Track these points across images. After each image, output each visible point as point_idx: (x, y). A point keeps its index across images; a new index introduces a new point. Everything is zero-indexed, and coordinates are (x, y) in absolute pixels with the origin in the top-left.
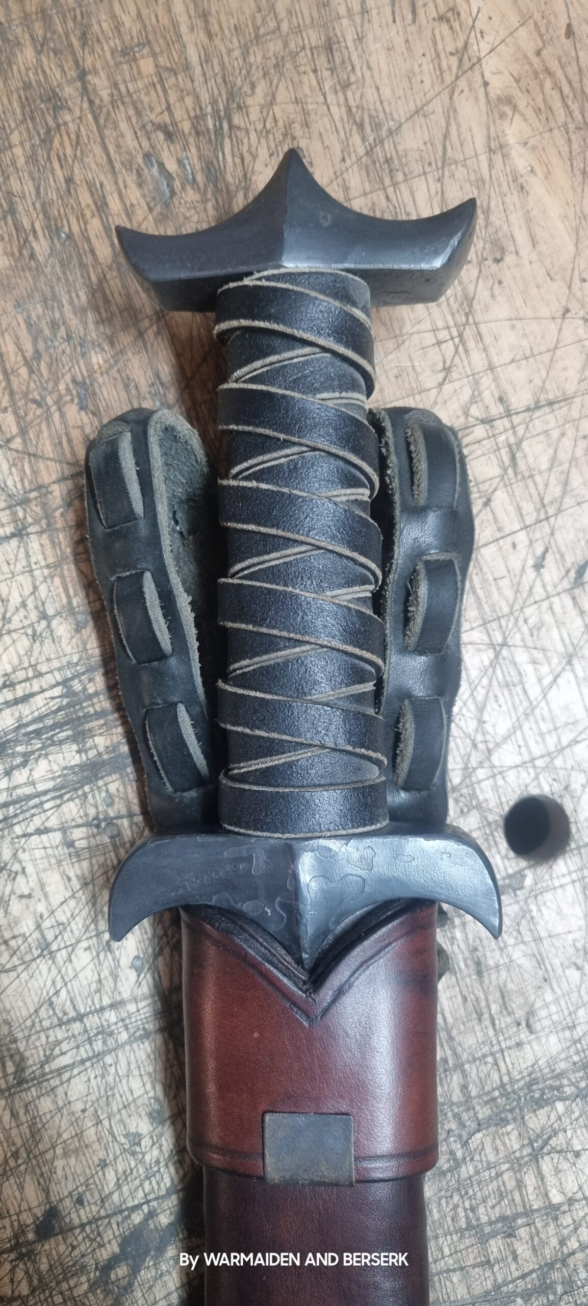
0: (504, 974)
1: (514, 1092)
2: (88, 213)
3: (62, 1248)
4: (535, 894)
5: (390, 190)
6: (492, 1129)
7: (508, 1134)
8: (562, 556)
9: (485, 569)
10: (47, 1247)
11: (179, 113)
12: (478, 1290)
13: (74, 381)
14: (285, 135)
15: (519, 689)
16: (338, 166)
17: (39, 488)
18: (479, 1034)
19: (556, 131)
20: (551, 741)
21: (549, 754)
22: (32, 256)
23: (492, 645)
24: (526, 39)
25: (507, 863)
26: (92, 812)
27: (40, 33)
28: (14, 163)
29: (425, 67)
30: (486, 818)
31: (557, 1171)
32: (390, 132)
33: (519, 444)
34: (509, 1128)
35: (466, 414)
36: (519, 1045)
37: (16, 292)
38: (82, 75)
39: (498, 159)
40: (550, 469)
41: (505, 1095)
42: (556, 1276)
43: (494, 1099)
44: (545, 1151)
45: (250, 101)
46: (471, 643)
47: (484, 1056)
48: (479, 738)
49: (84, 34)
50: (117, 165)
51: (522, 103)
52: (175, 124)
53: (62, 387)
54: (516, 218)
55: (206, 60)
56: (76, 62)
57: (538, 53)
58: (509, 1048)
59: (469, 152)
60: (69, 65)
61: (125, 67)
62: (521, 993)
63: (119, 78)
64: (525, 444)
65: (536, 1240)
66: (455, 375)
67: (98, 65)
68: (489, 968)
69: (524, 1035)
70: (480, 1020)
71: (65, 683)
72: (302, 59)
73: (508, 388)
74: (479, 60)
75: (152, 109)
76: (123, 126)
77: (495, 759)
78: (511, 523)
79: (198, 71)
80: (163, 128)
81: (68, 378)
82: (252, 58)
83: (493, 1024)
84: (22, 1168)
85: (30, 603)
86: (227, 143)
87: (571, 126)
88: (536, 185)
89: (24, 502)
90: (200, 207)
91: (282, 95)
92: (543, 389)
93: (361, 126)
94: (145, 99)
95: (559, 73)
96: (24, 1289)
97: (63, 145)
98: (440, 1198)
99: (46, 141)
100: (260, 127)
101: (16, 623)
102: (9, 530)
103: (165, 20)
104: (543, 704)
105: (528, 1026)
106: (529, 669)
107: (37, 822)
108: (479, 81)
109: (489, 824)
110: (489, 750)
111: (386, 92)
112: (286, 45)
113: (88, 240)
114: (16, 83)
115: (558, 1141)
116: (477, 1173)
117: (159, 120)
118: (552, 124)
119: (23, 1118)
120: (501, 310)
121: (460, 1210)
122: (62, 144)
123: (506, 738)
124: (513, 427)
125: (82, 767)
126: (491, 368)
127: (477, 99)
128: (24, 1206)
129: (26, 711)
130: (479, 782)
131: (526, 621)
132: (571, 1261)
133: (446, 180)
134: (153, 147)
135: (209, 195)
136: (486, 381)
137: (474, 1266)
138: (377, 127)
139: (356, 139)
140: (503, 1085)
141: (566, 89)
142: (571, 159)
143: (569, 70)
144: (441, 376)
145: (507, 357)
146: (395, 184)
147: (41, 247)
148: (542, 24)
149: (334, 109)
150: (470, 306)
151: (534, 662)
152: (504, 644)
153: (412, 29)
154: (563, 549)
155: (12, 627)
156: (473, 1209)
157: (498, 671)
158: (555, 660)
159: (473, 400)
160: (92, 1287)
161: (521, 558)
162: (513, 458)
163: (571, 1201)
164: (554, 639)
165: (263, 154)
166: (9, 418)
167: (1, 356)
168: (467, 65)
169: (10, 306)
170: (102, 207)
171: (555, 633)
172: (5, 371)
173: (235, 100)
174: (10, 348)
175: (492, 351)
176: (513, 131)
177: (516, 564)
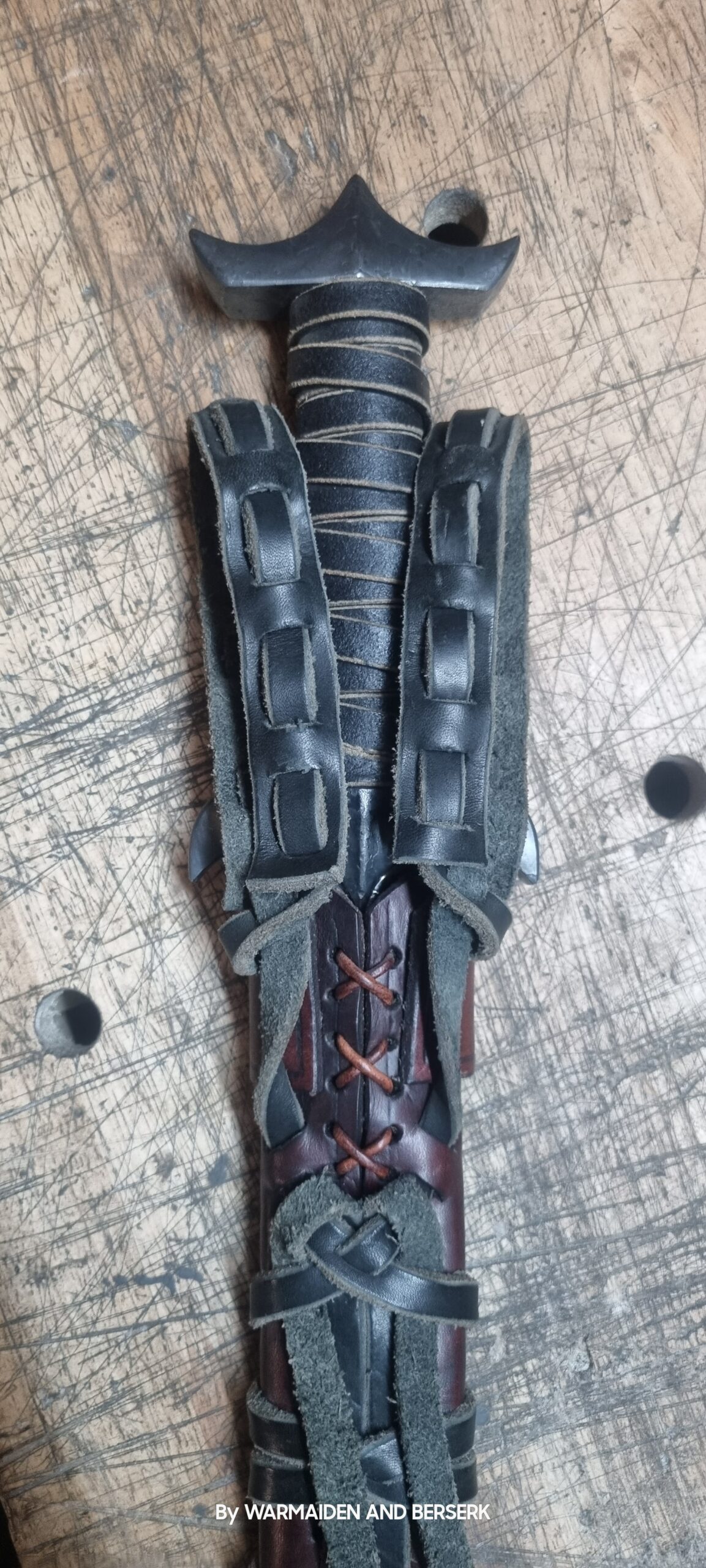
0: (648, 928)
1: (660, 1039)
2: (213, 195)
3: (234, 1192)
4: (676, 851)
5: (514, 156)
6: (640, 1075)
7: (655, 1079)
8: (697, 519)
9: (619, 534)
10: (219, 1191)
11: (299, 88)
12: (630, 1225)
13: (207, 364)
14: (406, 104)
15: (656, 652)
16: (461, 133)
18: (625, 986)
19: (681, 87)
20: (689, 702)
21: (687, 715)
22: (160, 241)
23: (628, 610)
25: (648, 822)
27: (156, 12)
28: (137, 146)
29: (546, 27)
30: (626, 779)
31: (704, 1113)
32: (513, 96)
33: (651, 408)
34: (656, 1073)
35: (597, 380)
36: (664, 995)
37: (146, 277)
38: (201, 53)
39: (623, 117)
40: (683, 432)
41: (652, 1042)
43: (641, 1047)
44: (692, 1094)
45: (370, 71)
46: (608, 609)
47: (631, 1006)
48: (618, 701)
49: (200, 10)
50: (240, 144)
51: (646, 57)
52: (295, 98)
53: (195, 370)
54: (642, 178)
55: (324, 31)
56: (194, 40)
58: (655, 998)
59: (593, 112)
60: (187, 43)
61: (244, 42)
62: (666, 946)
63: (237, 54)
64: (656, 409)
65: (685, 1178)
66: (584, 341)
67: (217, 43)
68: (633, 923)
69: (669, 985)
70: (625, 972)
72: (421, 24)
73: (639, 352)
74: (601, 15)
75: (271, 85)
76: (244, 103)
77: (634, 721)
78: (644, 488)
79: (316, 42)
80: (283, 103)
81: (201, 361)
82: (370, 27)
83: (639, 976)
84: (193, 1119)
86: (348, 115)
87: (697, 80)
88: (662, 143)
89: (164, 486)
90: (324, 182)
91: (402, 63)
92: (674, 352)
93: (482, 91)
94: (265, 75)
95: (683, 26)
96: (200, 1232)
97: (185, 126)
98: (591, 1140)
99: (169, 123)
100: (380, 97)
101: (162, 604)
102: (150, 514)
104: (680, 666)
105: (673, 977)
106: (665, 632)
108: (602, 37)
109: (630, 784)
110: (628, 713)
111: (507, 55)
112: (404, 11)
113: (215, 222)
114: (135, 65)
115: (704, 1085)
116: (627, 1116)
117: (278, 96)
118: (678, 79)
119: (191, 1073)
120: (629, 273)
121: (611, 1151)
122: (184, 124)
123: (644, 700)
124: (645, 392)
126: (621, 333)
127: (600, 57)
128: (197, 1155)
130: (619, 744)
131: (661, 585)
133: (571, 142)
134: (274, 123)
135: (333, 170)
136: (616, 346)
137: (626, 1203)
138: (498, 91)
139: (478, 105)
140: (649, 1034)
141: (691, 42)
142: (697, 114)
143: (693, 21)
144: (570, 343)
145: (637, 320)
146: (519, 149)
147: (168, 231)
149: (455, 75)
150: (598, 270)
151: (671, 625)
152: (641, 608)
154: (697, 512)
155: (158, 609)
156: (623, 1150)
157: (635, 634)
158: (691, 623)
159: (603, 366)
161: (656, 522)
162: (645, 423)
164: (690, 602)
165: (385, 124)
166: (146, 404)
167: (134, 343)
168: (588, 21)
169: (140, 292)
170: (226, 187)
171: (691, 594)
172: (139, 358)
173: (355, 71)
174: (143, 334)
175: (621, 315)
176: (637, 88)
177: (650, 529)
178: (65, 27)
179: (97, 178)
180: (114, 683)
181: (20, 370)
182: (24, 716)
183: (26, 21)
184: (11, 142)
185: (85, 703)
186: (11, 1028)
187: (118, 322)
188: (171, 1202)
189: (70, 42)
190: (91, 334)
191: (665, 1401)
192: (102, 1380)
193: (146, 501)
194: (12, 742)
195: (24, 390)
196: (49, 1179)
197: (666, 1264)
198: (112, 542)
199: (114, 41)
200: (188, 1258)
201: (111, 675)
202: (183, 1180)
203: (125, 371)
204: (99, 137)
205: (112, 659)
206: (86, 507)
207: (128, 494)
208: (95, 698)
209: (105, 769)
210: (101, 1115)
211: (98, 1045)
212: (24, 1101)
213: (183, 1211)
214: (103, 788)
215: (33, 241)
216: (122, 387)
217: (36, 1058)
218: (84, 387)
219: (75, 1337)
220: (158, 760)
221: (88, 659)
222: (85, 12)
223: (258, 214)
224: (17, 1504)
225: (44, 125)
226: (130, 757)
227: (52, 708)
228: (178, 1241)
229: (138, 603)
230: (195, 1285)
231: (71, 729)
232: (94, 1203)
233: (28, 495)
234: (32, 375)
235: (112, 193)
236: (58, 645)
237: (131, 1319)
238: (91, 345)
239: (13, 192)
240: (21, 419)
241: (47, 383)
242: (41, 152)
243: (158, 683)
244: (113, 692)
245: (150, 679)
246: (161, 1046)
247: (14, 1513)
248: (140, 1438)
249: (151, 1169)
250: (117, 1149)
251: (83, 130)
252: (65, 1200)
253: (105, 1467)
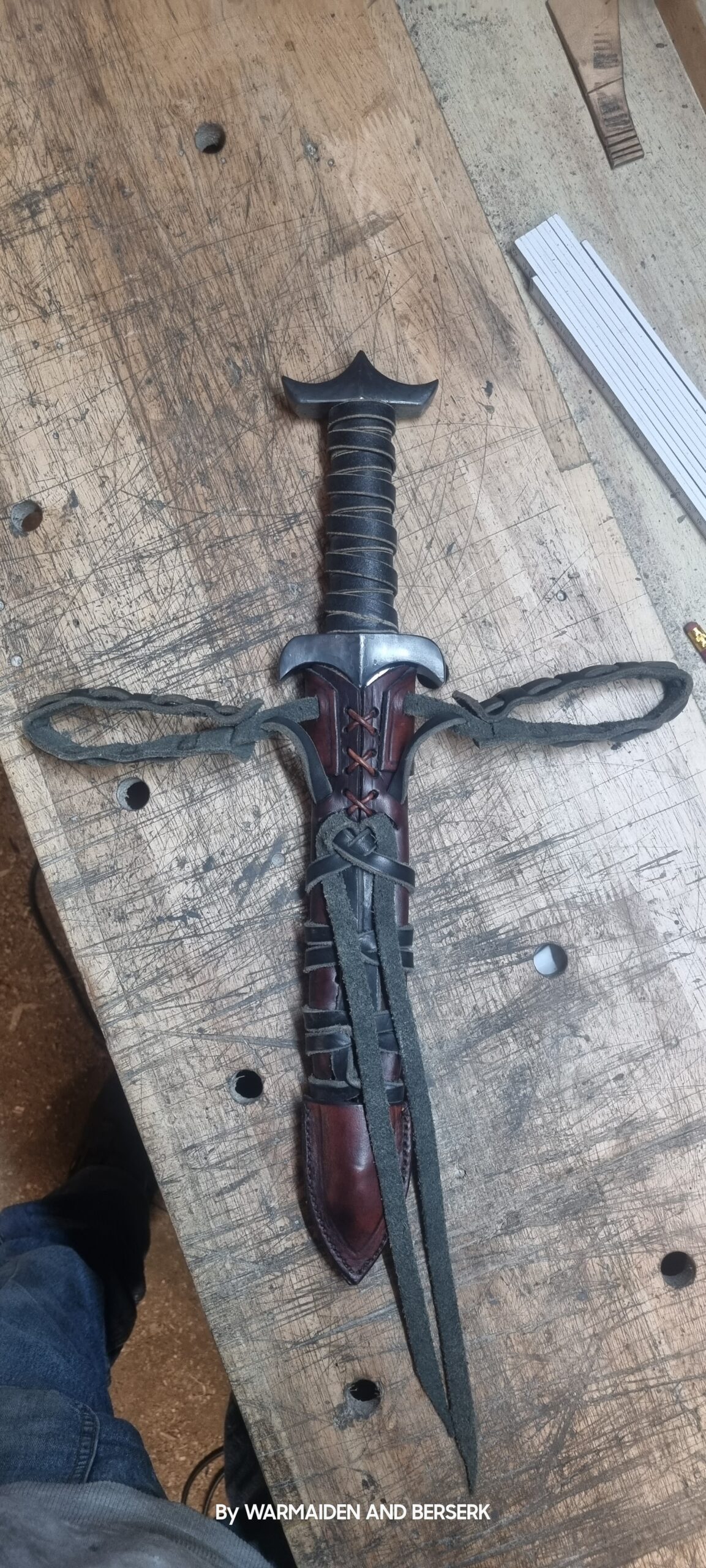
3: (216, 875)
8: (440, 541)
10: (208, 875)
11: (242, 337)
14: (294, 344)
17: (184, 525)
19: (430, 331)
20: (438, 631)
22: (174, 413)
23: (407, 586)
24: (414, 284)
26: (218, 676)
27: (171, 302)
28: (163, 367)
29: (363, 304)
31: (448, 832)
32: (347, 338)
33: (417, 488)
36: (427, 774)
38: (193, 322)
39: (401, 347)
40: (433, 499)
41: (422, 797)
42: (449, 879)
45: (276, 328)
49: (193, 301)
50: (213, 365)
51: (412, 317)
52: (240, 342)
55: (253, 309)
56: (190, 315)
57: (420, 291)
59: (387, 345)
60: (186, 317)
61: (214, 316)
63: (211, 321)
67: (201, 316)
69: (429, 769)
71: (202, 616)
72: (301, 305)
73: (410, 461)
74: (390, 297)
75: (228, 336)
76: (215, 345)
78: (414, 527)
79: (250, 315)
80: (234, 345)
82: (276, 306)
85: (183, 580)
86: (266, 350)
87: (438, 328)
88: (421, 359)
89: (178, 532)
90: (254, 382)
91: (292, 324)
92: (428, 460)
93: (332, 336)
94: (225, 331)
95: (431, 301)
96: (199, 894)
97: (186, 357)
99: (178, 355)
100: (282, 340)
101: (177, 589)
102: (171, 546)
103: (232, 291)
106: (426, 596)
107: (193, 682)
108: (390, 308)
111: (344, 318)
112: (293, 298)
114: (161, 328)
115: (448, 817)
117: (232, 341)
118: (428, 328)
125: (213, 655)
127: (389, 318)
129: (184, 630)
131: (423, 574)
132: (456, 872)
134: (230, 355)
138: (340, 336)
139: (330, 343)
141: (435, 308)
143: (436, 298)
145: (409, 445)
147: (178, 408)
148: (421, 276)
149: (318, 329)
152: (413, 585)
153: (355, 284)
158: (438, 592)
160: (231, 893)
161: (420, 543)
162: (414, 495)
163: (455, 845)
164: (437, 582)
165: (284, 354)
166: (168, 492)
167: (162, 463)
168: (384, 300)
169: (165, 438)
170: (207, 386)
171: (438, 579)
172: (165, 470)
173: (269, 328)
174: (167, 459)
175: (402, 444)
176: (408, 332)
177: (418, 547)
178: (126, 310)
179: (143, 383)
180: (154, 628)
181: (107, 477)
182: (110, 645)
183: (107, 307)
184: (101, 367)
185: (140, 638)
186: (105, 797)
187: (154, 453)
188: (185, 880)
189: (129, 318)
190: (141, 459)
191: (430, 973)
192: (152, 968)
193: (169, 539)
194: (104, 658)
195: (109, 487)
196: (125, 870)
197: (431, 906)
198: (153, 560)
199: (151, 317)
200: (193, 907)
201: (152, 624)
202: (191, 869)
203: (158, 476)
204: (144, 363)
205: (153, 616)
206: (139, 543)
207: (160, 536)
208: (145, 636)
209: (150, 670)
210: (150, 838)
211: (148, 805)
212: (112, 832)
213: (191, 885)
214: (149, 679)
215: (112, 415)
216: (157, 484)
217: (118, 811)
218: (138, 485)
219: (138, 947)
220: (176, 665)
221: (141, 617)
222: (136, 303)
223: (222, 399)
224: (110, 1030)
225: (117, 358)
226: (163, 664)
227: (124, 641)
228: (189, 899)
229: (166, 589)
230: (197, 920)
231: (133, 651)
232: (147, 881)
233: (111, 538)
234: (112, 480)
235: (150, 390)
236: (126, 611)
237: (166, 938)
238: (141, 465)
239: (102, 391)
240: (107, 501)
241: (120, 483)
242: (116, 372)
243: (175, 628)
244: (154, 632)
245: (172, 626)
246: (179, 804)
247: (109, 1035)
248: (170, 996)
249: (175, 864)
250: (157, 855)
251: (136, 360)
252: (133, 880)
253: (153, 1010)
